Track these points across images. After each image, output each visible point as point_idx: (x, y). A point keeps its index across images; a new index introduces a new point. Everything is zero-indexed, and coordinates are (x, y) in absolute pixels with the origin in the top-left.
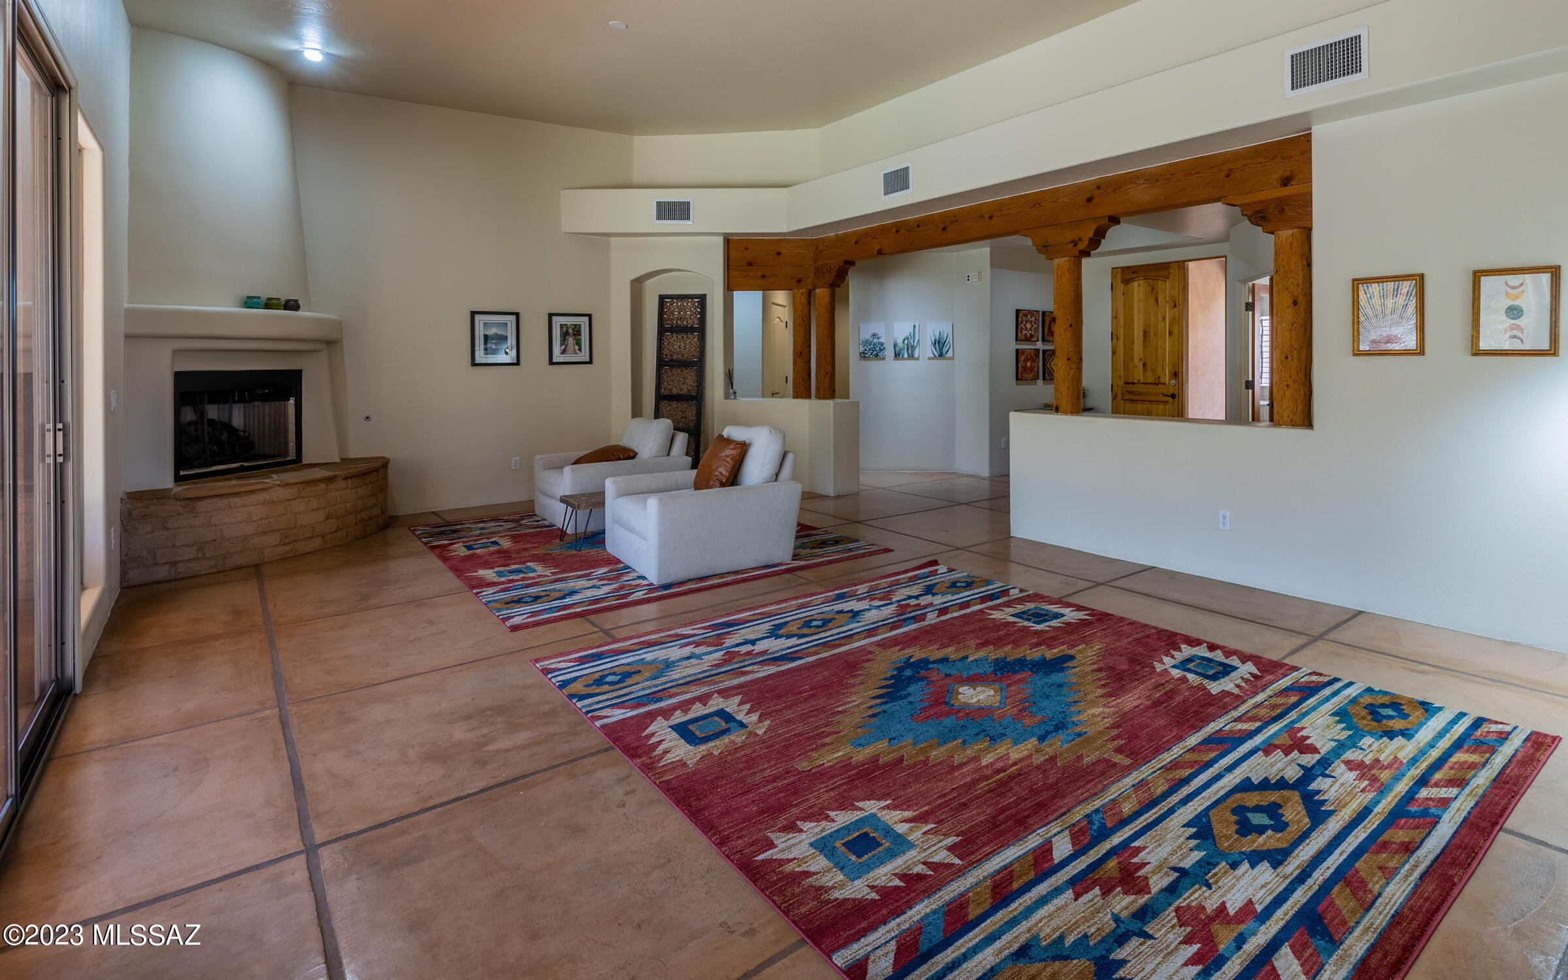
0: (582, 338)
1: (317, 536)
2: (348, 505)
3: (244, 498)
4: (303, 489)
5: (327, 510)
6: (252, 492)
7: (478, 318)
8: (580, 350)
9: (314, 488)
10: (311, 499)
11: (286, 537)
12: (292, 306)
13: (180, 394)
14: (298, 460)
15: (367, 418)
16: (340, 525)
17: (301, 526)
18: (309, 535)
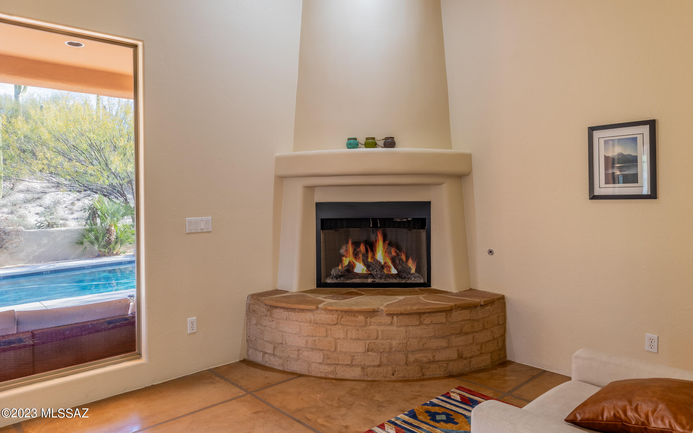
1: (356, 366)
2: (394, 343)
3: (297, 314)
4: (342, 317)
5: (368, 342)
6: (302, 310)
7: (597, 134)
9: (353, 318)
10: (350, 328)
11: (328, 358)
12: (390, 143)
13: (322, 220)
14: (427, 284)
15: (491, 252)
16: (384, 360)
17: (341, 352)
18: (349, 363)
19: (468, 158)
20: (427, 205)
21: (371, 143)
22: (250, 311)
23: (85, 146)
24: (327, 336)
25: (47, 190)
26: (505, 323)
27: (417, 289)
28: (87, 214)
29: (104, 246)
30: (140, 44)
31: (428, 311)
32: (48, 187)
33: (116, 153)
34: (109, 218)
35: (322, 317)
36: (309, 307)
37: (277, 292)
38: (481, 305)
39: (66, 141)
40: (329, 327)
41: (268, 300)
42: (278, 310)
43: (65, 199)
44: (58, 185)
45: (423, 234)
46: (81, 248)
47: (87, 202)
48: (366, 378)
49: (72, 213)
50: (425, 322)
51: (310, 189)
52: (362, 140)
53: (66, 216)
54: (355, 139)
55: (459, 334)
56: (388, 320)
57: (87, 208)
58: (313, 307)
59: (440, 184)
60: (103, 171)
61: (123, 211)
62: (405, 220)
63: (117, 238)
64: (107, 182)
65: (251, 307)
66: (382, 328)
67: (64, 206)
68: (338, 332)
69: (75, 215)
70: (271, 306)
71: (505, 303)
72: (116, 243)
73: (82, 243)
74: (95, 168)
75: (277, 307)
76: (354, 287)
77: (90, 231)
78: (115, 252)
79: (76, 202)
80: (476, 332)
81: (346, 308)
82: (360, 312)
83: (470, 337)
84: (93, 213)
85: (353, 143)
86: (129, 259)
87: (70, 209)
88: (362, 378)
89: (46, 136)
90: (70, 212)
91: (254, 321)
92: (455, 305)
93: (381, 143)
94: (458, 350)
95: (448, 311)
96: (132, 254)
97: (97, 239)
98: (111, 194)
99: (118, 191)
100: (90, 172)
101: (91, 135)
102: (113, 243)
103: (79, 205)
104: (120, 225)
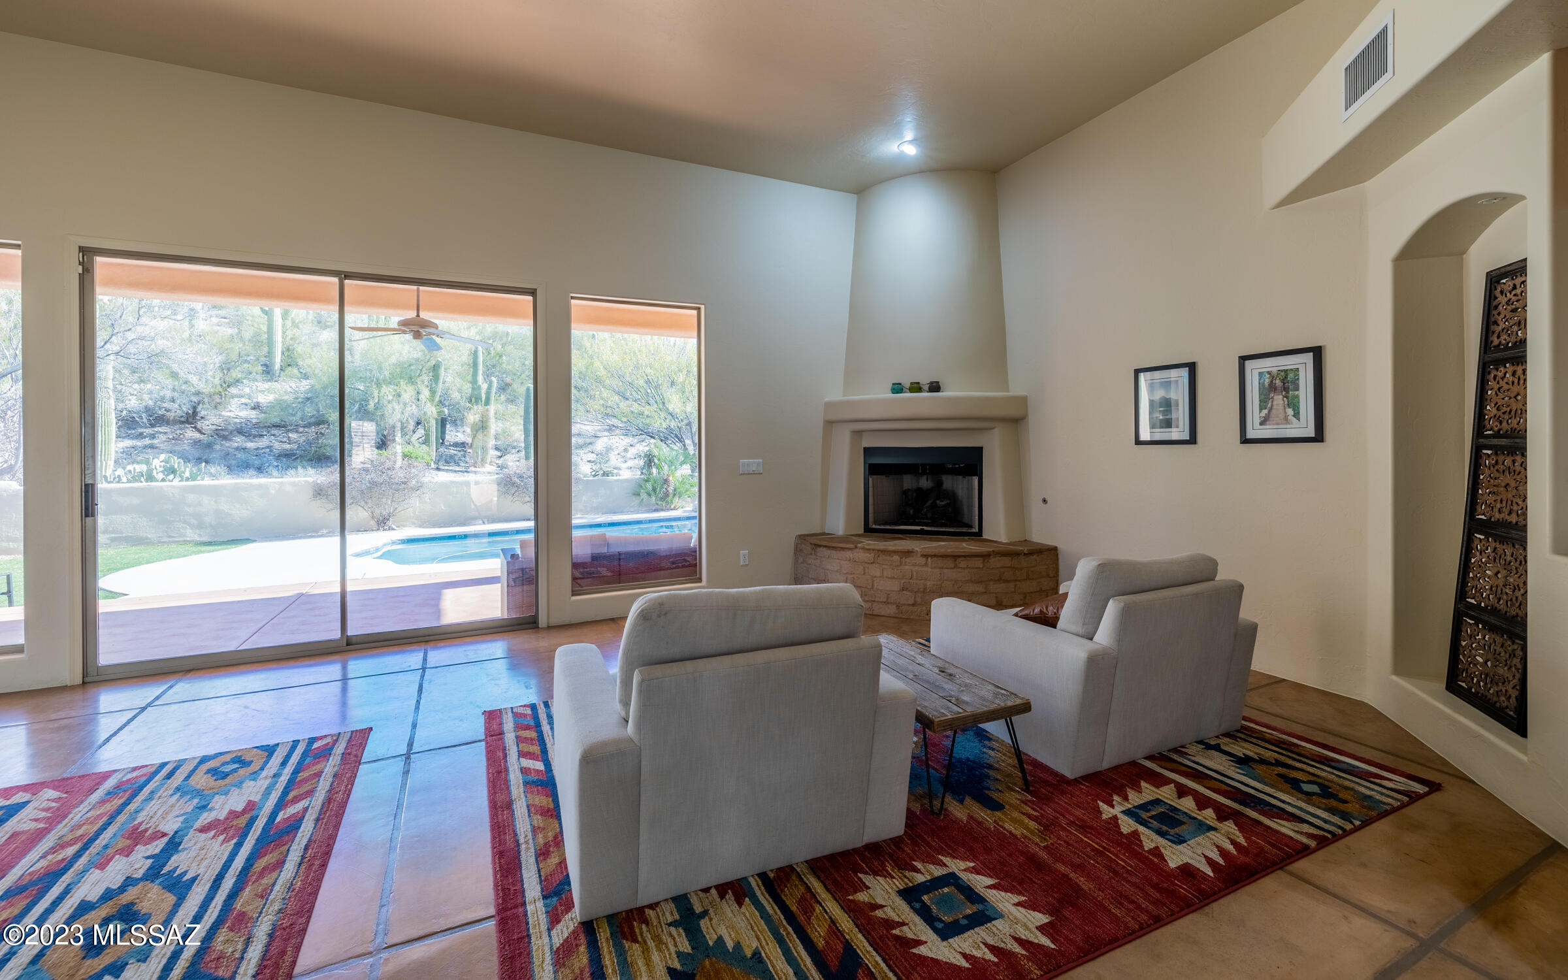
0: (1301, 393)
1: (892, 603)
2: (928, 583)
3: (838, 552)
4: (879, 555)
5: (903, 581)
6: (843, 549)
7: (1142, 377)
8: (1297, 415)
9: (888, 558)
10: (886, 567)
11: (866, 595)
12: (935, 387)
13: (870, 465)
14: (979, 533)
15: (1045, 501)
16: (919, 600)
17: (877, 589)
18: (885, 600)
19: (1023, 401)
20: (979, 451)
21: (916, 388)
22: (798, 551)
23: (641, 382)
24: (864, 574)
25: (599, 434)
26: (1058, 575)
27: (967, 538)
28: (642, 463)
29: (662, 498)
30: (702, 307)
31: (963, 554)
32: (600, 431)
33: (673, 390)
34: (666, 467)
35: (860, 555)
36: (848, 546)
37: (824, 534)
38: (1025, 554)
39: (621, 377)
40: (866, 565)
41: (813, 540)
42: (821, 549)
43: (617, 445)
44: (611, 429)
45: (976, 480)
46: (636, 500)
47: (642, 448)
48: (900, 616)
49: (626, 462)
50: (961, 565)
51: (858, 433)
52: (908, 385)
53: (619, 465)
54: (900, 384)
55: (998, 580)
56: (923, 561)
57: (643, 455)
58: (852, 546)
59: (992, 429)
60: (659, 412)
61: (682, 458)
62: (957, 466)
63: (675, 490)
64: (664, 425)
65: (799, 546)
66: (917, 568)
67: (616, 453)
68: (875, 571)
69: (630, 463)
70: (815, 545)
71: (1057, 555)
72: (675, 495)
73: (639, 495)
74: (652, 408)
75: (820, 546)
76: (901, 534)
77: (647, 481)
78: (672, 507)
79: (629, 448)
80: (1019, 581)
81: (882, 548)
82: (895, 552)
83: (1012, 585)
84: (650, 460)
85: (897, 388)
86: (687, 514)
87: (623, 457)
88: (897, 615)
89: (602, 373)
90: (623, 460)
91: (801, 560)
92: (993, 551)
93: (926, 387)
94: (996, 597)
95: (986, 556)
96: (691, 509)
97: (654, 490)
98: (667, 438)
99: (676, 436)
100: (646, 413)
101: (648, 371)
102: (671, 496)
103: (632, 451)
104: (679, 474)
